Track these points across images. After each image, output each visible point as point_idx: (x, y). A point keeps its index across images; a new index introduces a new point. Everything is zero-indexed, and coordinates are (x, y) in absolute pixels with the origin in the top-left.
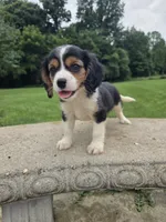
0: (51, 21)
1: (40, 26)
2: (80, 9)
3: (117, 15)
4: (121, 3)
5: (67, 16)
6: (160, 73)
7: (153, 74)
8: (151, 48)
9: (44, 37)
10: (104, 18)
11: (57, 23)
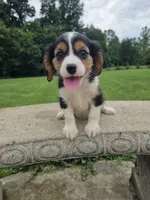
0: (16, 15)
1: (4, 19)
2: (43, 6)
3: (78, 13)
4: (80, 3)
5: (32, 11)
6: (116, 65)
7: (110, 66)
8: (107, 44)
9: (9, 30)
10: (66, 15)
11: (22, 17)
